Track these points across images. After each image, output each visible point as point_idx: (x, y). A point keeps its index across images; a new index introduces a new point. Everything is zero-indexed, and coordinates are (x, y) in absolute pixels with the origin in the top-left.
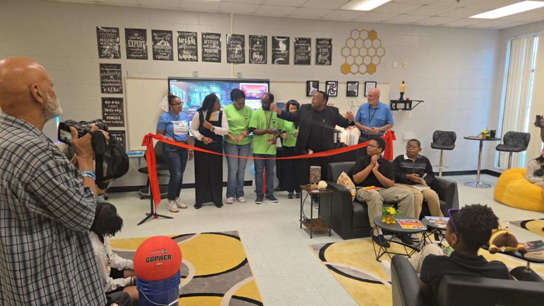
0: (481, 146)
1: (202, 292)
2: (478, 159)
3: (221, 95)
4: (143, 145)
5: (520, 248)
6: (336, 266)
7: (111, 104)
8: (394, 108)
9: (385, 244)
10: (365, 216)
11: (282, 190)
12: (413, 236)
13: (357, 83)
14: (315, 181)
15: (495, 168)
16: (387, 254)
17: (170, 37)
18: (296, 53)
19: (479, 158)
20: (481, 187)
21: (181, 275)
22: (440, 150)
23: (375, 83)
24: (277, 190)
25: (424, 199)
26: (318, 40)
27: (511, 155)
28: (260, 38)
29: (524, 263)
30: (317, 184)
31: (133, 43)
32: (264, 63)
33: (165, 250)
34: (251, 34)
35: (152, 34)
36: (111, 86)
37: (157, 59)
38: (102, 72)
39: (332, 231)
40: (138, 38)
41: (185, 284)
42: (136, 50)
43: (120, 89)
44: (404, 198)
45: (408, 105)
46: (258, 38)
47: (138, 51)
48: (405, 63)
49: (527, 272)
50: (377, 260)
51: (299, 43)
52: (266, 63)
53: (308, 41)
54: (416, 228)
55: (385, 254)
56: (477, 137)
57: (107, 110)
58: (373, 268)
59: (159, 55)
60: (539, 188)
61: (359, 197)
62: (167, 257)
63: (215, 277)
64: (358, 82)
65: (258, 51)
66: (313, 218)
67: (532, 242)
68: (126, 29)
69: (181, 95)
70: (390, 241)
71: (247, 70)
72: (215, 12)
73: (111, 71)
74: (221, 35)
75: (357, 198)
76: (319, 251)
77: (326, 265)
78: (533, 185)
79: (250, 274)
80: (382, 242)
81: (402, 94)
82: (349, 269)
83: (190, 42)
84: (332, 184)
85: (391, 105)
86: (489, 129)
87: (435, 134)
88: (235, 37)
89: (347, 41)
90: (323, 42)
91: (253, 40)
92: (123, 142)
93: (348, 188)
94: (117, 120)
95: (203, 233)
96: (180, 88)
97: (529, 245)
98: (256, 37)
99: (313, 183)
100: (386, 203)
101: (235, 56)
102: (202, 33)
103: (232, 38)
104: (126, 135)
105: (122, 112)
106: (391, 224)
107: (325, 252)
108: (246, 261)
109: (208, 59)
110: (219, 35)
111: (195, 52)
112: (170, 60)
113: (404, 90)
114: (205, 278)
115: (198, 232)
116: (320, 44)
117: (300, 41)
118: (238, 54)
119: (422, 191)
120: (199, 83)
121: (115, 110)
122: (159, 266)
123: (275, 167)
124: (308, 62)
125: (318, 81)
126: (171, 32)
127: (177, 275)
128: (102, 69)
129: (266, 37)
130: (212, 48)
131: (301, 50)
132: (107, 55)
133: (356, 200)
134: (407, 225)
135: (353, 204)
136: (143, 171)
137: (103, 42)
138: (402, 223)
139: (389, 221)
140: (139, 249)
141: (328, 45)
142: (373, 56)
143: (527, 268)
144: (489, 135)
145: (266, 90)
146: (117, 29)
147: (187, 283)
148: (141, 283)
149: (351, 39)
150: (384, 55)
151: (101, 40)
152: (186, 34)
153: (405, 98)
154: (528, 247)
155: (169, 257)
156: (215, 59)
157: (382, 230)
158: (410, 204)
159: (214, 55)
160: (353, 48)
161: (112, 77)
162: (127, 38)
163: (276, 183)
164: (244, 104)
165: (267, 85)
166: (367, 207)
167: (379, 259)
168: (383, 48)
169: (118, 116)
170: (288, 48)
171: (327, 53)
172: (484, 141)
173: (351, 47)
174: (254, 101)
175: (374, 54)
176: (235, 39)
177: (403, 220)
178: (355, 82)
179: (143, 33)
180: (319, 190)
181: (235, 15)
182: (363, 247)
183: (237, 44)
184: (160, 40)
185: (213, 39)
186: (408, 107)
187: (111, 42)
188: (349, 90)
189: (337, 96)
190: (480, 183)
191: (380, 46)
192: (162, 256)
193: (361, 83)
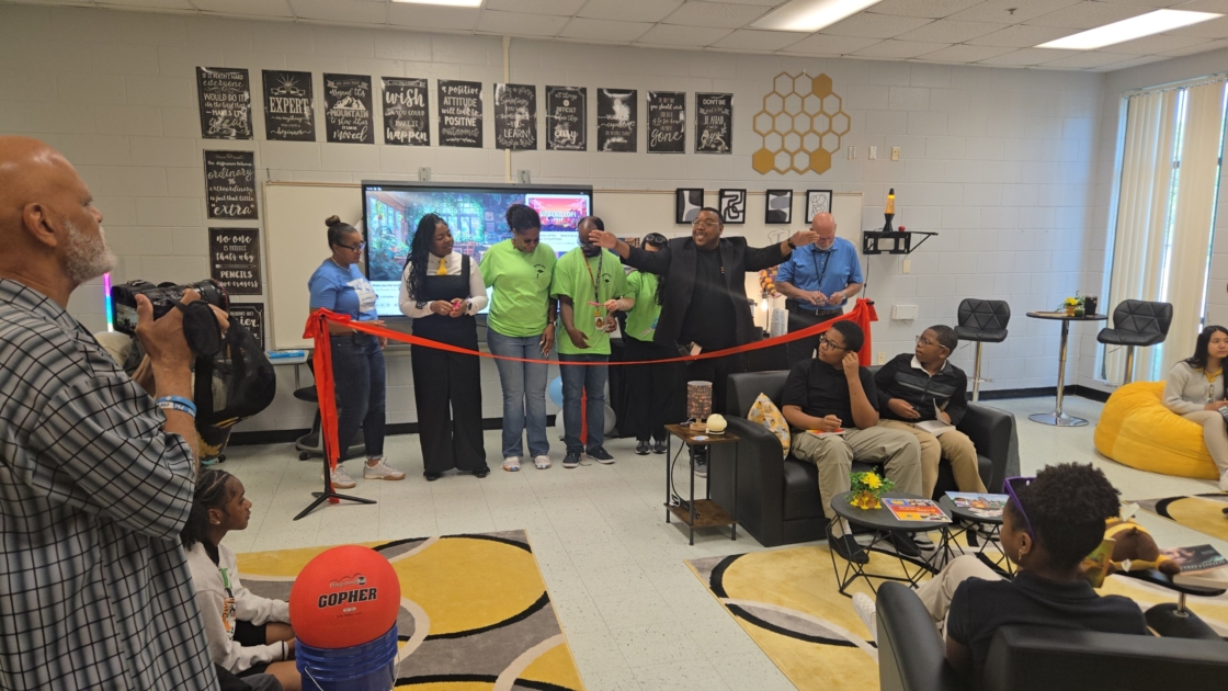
0: (1065, 332)
1: (447, 671)
2: (1058, 362)
3: (484, 223)
4: (305, 337)
5: (1164, 562)
6: (750, 608)
7: (230, 243)
8: (872, 249)
9: (857, 556)
10: (812, 493)
11: (622, 436)
12: (920, 537)
13: (789, 194)
14: (699, 416)
15: (1095, 382)
16: (863, 578)
17: (365, 91)
18: (652, 127)
19: (1061, 360)
20: (1066, 423)
21: (399, 633)
22: (974, 343)
23: (828, 194)
24: (612, 436)
25: (943, 452)
26: (700, 98)
27: (1130, 352)
28: (570, 92)
29: (1172, 597)
30: (704, 421)
31: (281, 105)
32: (580, 150)
33: (362, 578)
34: (550, 84)
35: (326, 83)
36: (230, 203)
37: (337, 140)
38: (209, 169)
39: (739, 528)
40: (292, 92)
41: (407, 655)
42: (289, 119)
43: (251, 209)
44: (899, 452)
45: (902, 241)
46: (565, 91)
47: (292, 122)
48: (895, 149)
49: (1180, 616)
50: (841, 591)
51: (659, 104)
52: (584, 148)
53: (680, 99)
54: (928, 520)
55: (858, 578)
56: (1056, 312)
57: (222, 257)
58: (832, 611)
59: (341, 130)
60: (1195, 425)
61: (798, 449)
62: (366, 594)
63: (475, 637)
64: (791, 191)
65: (567, 121)
66: (695, 498)
67: (1189, 550)
68: (264, 72)
69: (391, 221)
70: (870, 548)
71: (541, 164)
72: (469, 32)
73: (230, 168)
74: (483, 87)
75: (794, 451)
76: (709, 575)
77: (727, 605)
78: (1181, 420)
79: (556, 629)
80: (852, 552)
81: (889, 217)
82: (778, 613)
83: (411, 100)
84: (737, 421)
85: (865, 242)
86: (1083, 296)
87: (964, 307)
88: (515, 90)
89: (765, 98)
90: (712, 102)
91: (555, 96)
92: (259, 330)
93: (772, 430)
94: (244, 280)
95: (446, 537)
96: (388, 205)
97: (1182, 555)
98: (562, 90)
99: (694, 420)
100: (860, 464)
101: (515, 133)
102: (439, 81)
103: (507, 92)
104: (266, 313)
105: (257, 260)
106: (872, 511)
107: (724, 575)
108: (544, 600)
109: (452, 140)
110: (478, 86)
111: (422, 123)
112: (365, 142)
113: (892, 207)
114: (452, 640)
115: (434, 535)
116: (706, 107)
117: (660, 100)
118: (521, 128)
119: (937, 434)
120: (434, 194)
121: (241, 257)
122: (349, 614)
123: (607, 384)
124: (678, 147)
125: (702, 191)
126: (367, 79)
127: (389, 635)
128: (210, 163)
129: (584, 90)
130: (462, 115)
131: (662, 119)
132: (221, 131)
133: (791, 457)
134: (908, 513)
135: (787, 465)
136: (305, 394)
137: (212, 102)
138: (897, 508)
139: (867, 503)
140: (302, 576)
141: (724, 107)
142: (824, 134)
143: (1179, 608)
144: (1082, 308)
145: (584, 209)
146: (244, 72)
147: (411, 653)
148: (306, 655)
149: (774, 95)
150: (849, 129)
151: (206, 96)
152: (402, 84)
153: (895, 228)
154: (1181, 560)
155: (373, 593)
156: (470, 141)
157: (850, 523)
158: (912, 464)
159: (466, 131)
160: (779, 114)
161: (232, 181)
162: (267, 94)
163: (609, 422)
164: (537, 240)
165: (587, 198)
166: (817, 471)
167: (845, 591)
168: (844, 114)
169: (247, 270)
170: (633, 116)
171: (720, 127)
172: (1071, 322)
173: (774, 113)
174: (558, 234)
175: (826, 128)
176: (515, 95)
177: (899, 502)
178: (785, 192)
179: (303, 80)
180: (709, 435)
181: (513, 39)
182: (807, 562)
183: (519, 106)
184: (344, 97)
185: (463, 95)
186: (902, 247)
187: (231, 102)
188: (770, 208)
189: (743, 222)
190: (1063, 416)
191: (840, 111)
192: (356, 592)
193: (798, 194)
